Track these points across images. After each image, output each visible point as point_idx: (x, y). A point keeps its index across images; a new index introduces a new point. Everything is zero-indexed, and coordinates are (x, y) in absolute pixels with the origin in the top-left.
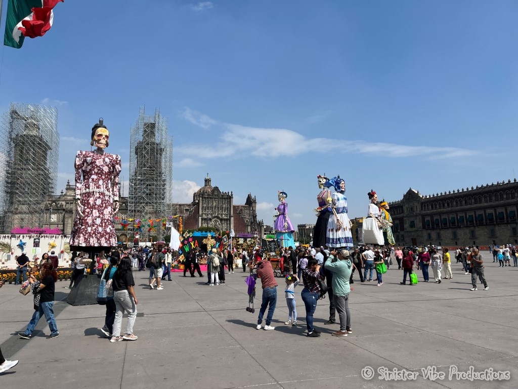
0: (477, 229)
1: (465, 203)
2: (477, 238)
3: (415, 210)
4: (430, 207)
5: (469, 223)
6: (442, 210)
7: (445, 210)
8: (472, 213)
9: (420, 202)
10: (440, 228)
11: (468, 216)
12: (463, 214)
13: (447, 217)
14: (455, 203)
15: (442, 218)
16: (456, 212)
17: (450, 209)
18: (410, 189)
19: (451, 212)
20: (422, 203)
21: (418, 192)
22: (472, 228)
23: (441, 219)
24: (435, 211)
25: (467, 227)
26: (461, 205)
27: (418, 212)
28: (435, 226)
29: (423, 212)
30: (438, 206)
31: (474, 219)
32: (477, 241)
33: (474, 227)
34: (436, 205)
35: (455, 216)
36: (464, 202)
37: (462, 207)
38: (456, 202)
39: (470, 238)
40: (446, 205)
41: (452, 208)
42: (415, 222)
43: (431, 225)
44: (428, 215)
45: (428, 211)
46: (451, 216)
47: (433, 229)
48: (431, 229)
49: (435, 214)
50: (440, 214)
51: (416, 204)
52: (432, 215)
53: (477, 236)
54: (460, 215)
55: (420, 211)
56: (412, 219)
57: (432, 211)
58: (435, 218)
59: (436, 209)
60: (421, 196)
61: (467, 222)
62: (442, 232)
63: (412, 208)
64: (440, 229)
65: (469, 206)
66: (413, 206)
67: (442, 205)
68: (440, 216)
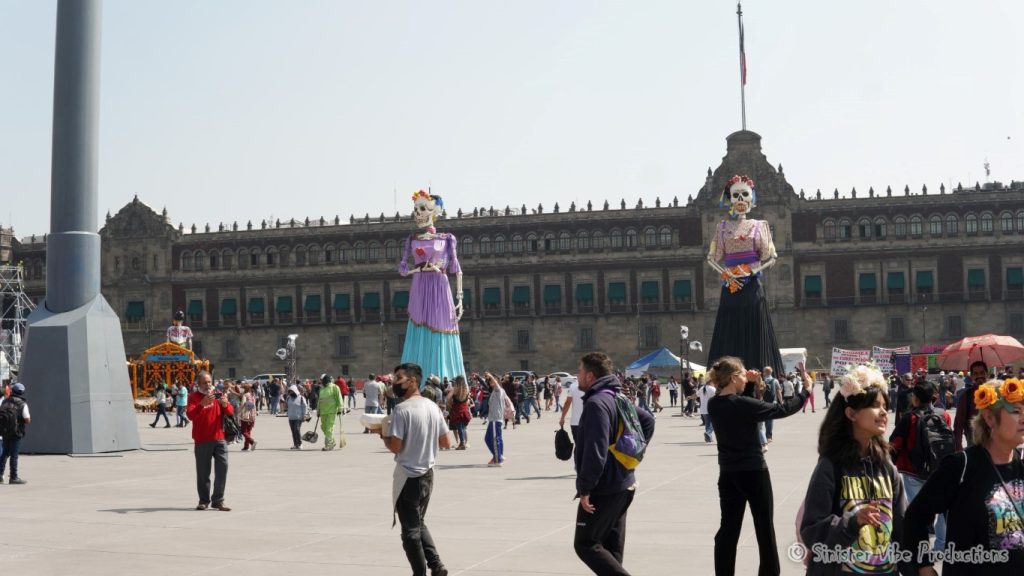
0: (357, 331)
1: (328, 258)
2: (354, 357)
3: (150, 265)
4: (207, 262)
5: (333, 314)
6: (249, 273)
7: (259, 273)
8: (348, 289)
9: (170, 244)
10: (240, 325)
11: (333, 297)
12: (320, 290)
13: (265, 296)
14: (293, 257)
15: (248, 296)
16: (297, 282)
17: (275, 271)
18: (136, 200)
19: (282, 281)
20: (177, 250)
21: (165, 212)
22: (344, 330)
23: (243, 300)
24: (223, 273)
25: (328, 324)
26: (314, 264)
27: (161, 273)
28: (221, 319)
29: (180, 276)
30: (234, 262)
31: (352, 303)
32: (354, 365)
33: (351, 325)
34: (228, 259)
35: (292, 292)
36: (322, 256)
37: (317, 270)
38: (297, 253)
39: (333, 358)
40: (264, 259)
41: (285, 271)
42: (148, 303)
43: (205, 318)
44: (197, 285)
45: (199, 274)
46: (279, 292)
47: (213, 327)
48: (205, 329)
49: (225, 284)
50: (242, 284)
51: (154, 248)
52: (211, 288)
53: (358, 352)
54: (308, 291)
55: (168, 272)
56: (137, 296)
57: (212, 274)
58: (223, 295)
59: (227, 267)
60: (176, 227)
61: (328, 312)
62: (244, 338)
63: (135, 261)
64: (238, 330)
65: (339, 268)
66: (145, 256)
67: (250, 259)
68: (243, 291)
